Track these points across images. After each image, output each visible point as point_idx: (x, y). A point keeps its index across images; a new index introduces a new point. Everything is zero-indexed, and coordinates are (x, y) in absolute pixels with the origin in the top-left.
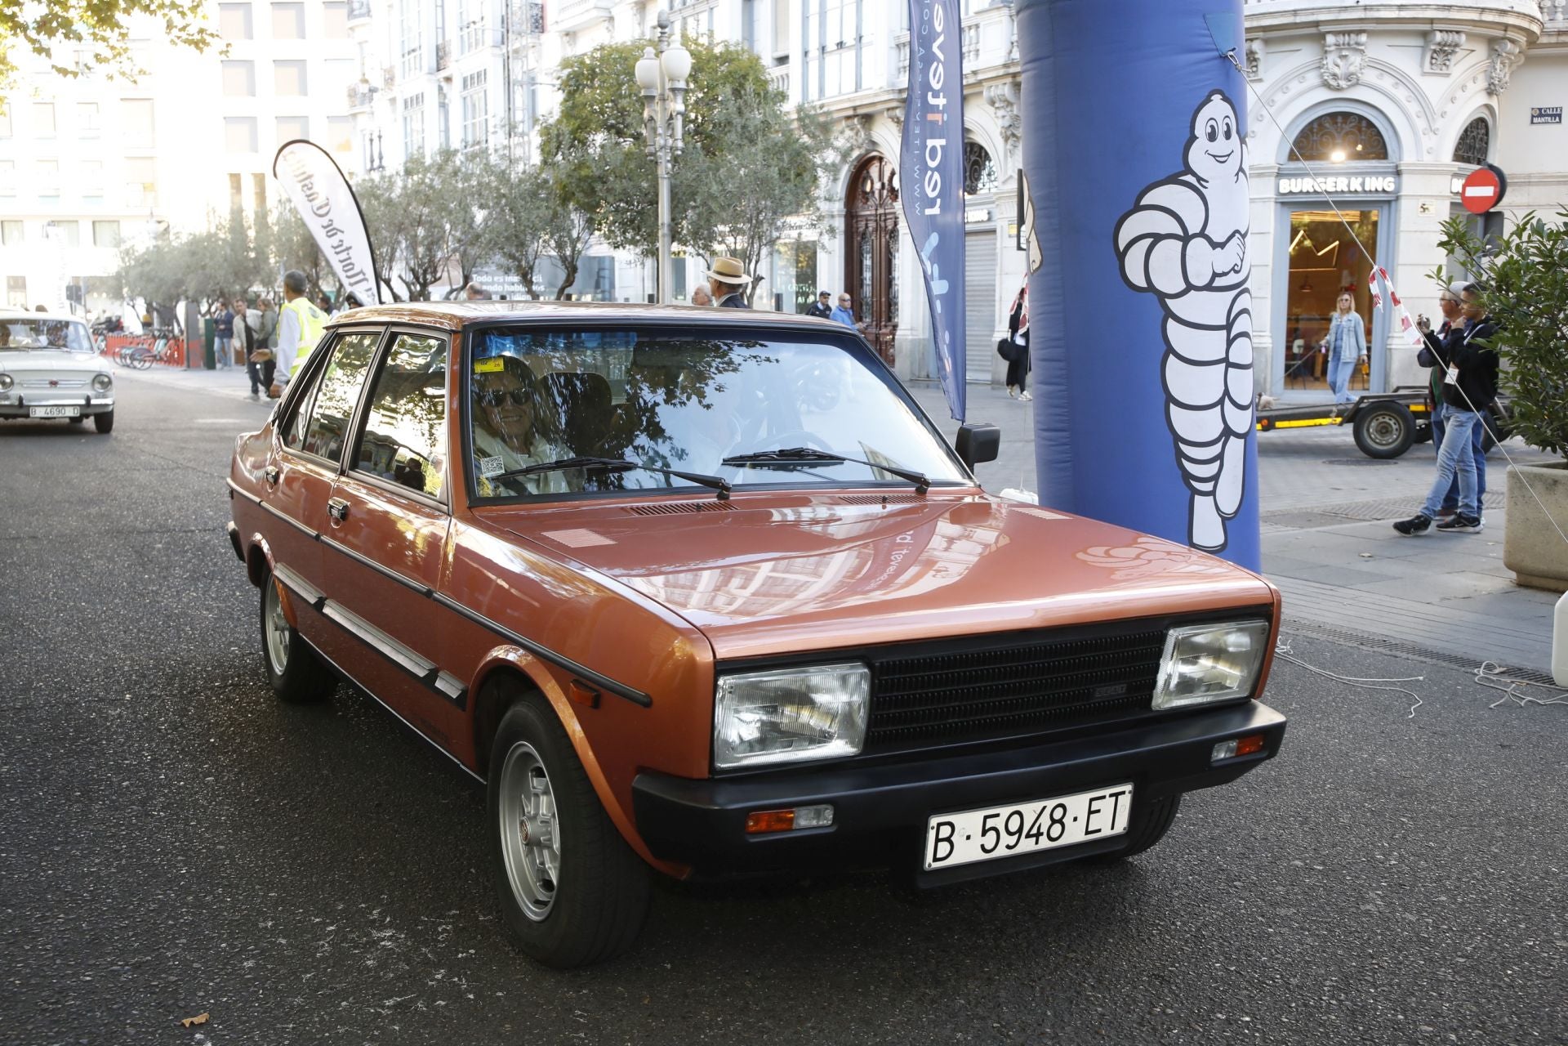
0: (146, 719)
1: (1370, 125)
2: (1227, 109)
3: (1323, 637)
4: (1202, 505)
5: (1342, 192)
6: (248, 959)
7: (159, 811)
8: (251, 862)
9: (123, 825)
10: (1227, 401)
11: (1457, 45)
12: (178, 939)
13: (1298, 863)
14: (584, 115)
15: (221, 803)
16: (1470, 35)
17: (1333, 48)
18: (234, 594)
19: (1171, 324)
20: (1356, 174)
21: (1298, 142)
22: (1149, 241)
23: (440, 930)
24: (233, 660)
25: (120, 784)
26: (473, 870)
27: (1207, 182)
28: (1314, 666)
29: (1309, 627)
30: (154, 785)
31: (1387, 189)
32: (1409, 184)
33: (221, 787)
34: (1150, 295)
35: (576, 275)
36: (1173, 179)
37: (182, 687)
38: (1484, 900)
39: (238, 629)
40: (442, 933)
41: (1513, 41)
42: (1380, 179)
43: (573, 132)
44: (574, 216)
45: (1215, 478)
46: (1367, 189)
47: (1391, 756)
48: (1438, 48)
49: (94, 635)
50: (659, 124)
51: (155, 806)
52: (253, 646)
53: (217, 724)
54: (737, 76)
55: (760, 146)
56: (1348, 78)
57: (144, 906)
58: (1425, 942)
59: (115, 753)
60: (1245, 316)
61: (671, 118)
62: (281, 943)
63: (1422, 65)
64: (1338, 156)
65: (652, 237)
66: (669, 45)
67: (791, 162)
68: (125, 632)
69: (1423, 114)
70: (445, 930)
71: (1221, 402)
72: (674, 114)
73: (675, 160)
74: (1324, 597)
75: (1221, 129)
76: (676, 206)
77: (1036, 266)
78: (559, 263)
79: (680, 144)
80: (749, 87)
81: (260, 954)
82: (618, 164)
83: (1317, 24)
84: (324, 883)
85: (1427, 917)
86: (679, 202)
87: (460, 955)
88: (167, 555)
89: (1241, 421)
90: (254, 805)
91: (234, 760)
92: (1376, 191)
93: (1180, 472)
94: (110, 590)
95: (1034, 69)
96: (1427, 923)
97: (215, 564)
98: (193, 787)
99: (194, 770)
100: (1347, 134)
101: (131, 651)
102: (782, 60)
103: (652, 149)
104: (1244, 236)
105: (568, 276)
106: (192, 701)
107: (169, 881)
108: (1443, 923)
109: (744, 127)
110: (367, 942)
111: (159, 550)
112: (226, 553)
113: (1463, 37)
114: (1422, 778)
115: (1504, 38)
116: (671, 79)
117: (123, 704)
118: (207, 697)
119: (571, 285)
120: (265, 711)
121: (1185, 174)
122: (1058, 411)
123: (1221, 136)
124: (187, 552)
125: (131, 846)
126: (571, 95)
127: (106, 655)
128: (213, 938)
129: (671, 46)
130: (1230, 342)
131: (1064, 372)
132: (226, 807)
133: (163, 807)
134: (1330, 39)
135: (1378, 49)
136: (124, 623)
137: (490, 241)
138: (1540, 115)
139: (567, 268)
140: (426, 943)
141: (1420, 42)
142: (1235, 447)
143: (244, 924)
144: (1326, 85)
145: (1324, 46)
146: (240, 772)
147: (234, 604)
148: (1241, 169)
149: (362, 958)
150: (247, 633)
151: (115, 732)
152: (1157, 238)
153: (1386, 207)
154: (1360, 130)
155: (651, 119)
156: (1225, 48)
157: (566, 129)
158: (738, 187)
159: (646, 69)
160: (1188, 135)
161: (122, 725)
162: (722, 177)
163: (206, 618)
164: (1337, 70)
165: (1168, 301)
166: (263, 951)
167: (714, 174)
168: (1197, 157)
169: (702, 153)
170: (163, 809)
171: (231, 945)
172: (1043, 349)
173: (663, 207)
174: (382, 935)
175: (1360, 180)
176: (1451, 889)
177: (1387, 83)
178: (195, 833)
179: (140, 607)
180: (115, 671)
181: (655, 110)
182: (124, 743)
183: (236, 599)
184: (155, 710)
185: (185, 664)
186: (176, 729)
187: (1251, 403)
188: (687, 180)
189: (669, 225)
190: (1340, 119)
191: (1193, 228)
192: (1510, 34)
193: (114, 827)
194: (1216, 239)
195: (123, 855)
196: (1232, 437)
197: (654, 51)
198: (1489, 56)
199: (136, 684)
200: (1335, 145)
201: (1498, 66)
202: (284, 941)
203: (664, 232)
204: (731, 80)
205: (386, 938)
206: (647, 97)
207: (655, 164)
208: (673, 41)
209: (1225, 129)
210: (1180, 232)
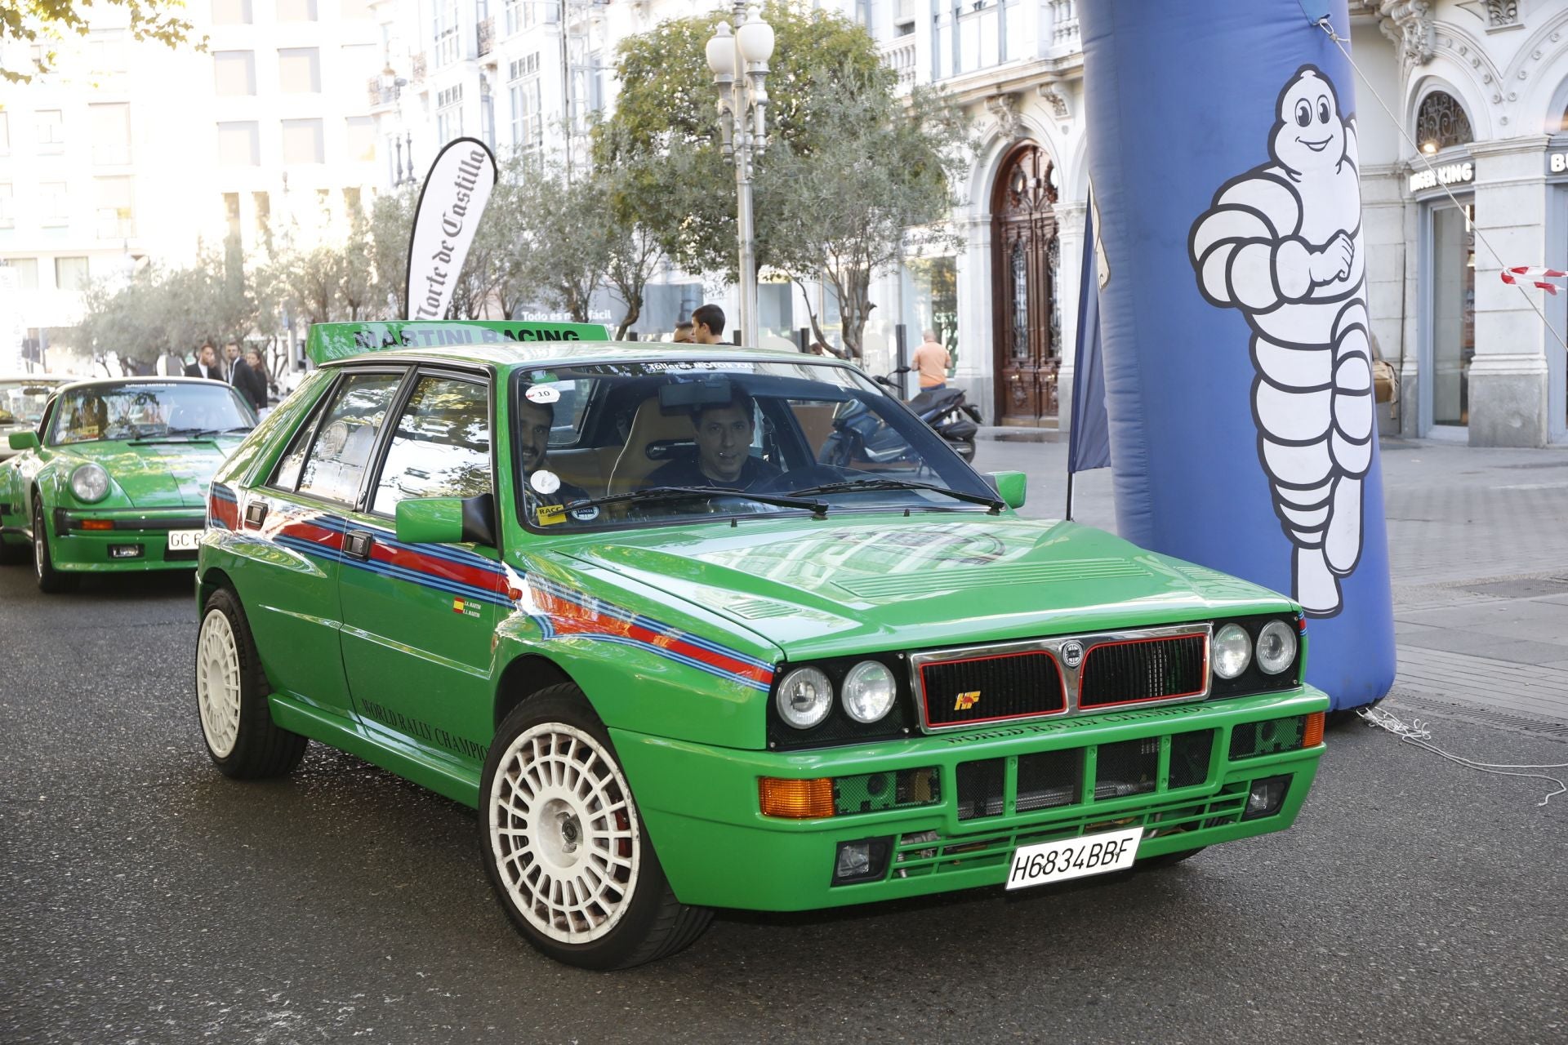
0: (60, 819)
2: (1322, 87)
3: (1479, 722)
4: (1308, 560)
6: (131, 1038)
7: (60, 906)
8: (151, 952)
9: (19, 919)
10: (1335, 434)
12: (61, 1021)
13: (1322, 950)
14: (645, 108)
15: (129, 898)
18: (182, 691)
19: (1260, 342)
22: (1231, 246)
23: (340, 1011)
24: (167, 760)
25: (21, 881)
26: (389, 958)
27: (1300, 174)
28: (1451, 752)
29: (1469, 712)
30: (58, 882)
33: (131, 883)
34: (1235, 310)
35: (643, 309)
36: (1257, 173)
37: (104, 788)
38: (1522, 986)
39: (179, 728)
40: (342, 1014)
43: (633, 131)
44: (636, 236)
45: (1324, 527)
47: (1493, 846)
49: (12, 737)
50: (736, 117)
51: (57, 901)
52: (193, 745)
53: (138, 823)
54: (836, 54)
55: (863, 140)
57: (30, 993)
58: (1429, 1024)
59: (20, 852)
60: (1357, 332)
61: (751, 108)
62: (168, 1024)
65: (733, 260)
66: (746, 18)
67: (904, 158)
68: (49, 733)
70: (345, 1012)
71: (1327, 436)
72: (754, 104)
73: (758, 162)
74: (1504, 677)
75: (1316, 112)
76: (762, 220)
77: (1103, 280)
78: (620, 295)
79: (762, 141)
80: (848, 67)
81: (145, 1034)
82: (686, 166)
84: (226, 970)
85: (1446, 1001)
86: (764, 214)
87: (356, 1033)
88: (110, 652)
89: (1355, 459)
90: (164, 900)
91: (150, 858)
93: (1279, 521)
94: (37, 690)
95: (1093, 49)
96: (1442, 1007)
97: (165, 661)
98: (100, 883)
99: (102, 868)
101: (53, 752)
102: (907, 28)
103: (728, 149)
104: (1352, 237)
105: (631, 309)
106: (114, 801)
107: (60, 970)
108: (1461, 1007)
109: (844, 117)
110: (261, 1022)
111: (101, 648)
112: (179, 649)
114: (1519, 867)
116: (750, 62)
117: (36, 805)
118: (131, 797)
119: (634, 321)
120: (194, 810)
121: (1271, 165)
122: (1136, 451)
123: (1315, 120)
124: (134, 648)
125: (25, 938)
126: (631, 83)
127: (24, 757)
128: (98, 1020)
129: (749, 20)
130: (1336, 364)
131: (1137, 406)
132: (133, 902)
133: (64, 903)
136: (50, 724)
137: (533, 270)
139: (629, 300)
140: (323, 1023)
142: (1348, 491)
143: (133, 1007)
146: (154, 869)
147: (179, 702)
148: (1344, 157)
149: (253, 1035)
150: (188, 733)
151: (23, 833)
152: (1240, 243)
155: (727, 111)
156: (1316, 14)
157: (624, 127)
158: (835, 193)
159: (718, 50)
160: (1273, 120)
161: (32, 826)
162: (816, 181)
163: (145, 717)
165: (1256, 317)
166: (149, 1031)
167: (805, 177)
168: (1287, 146)
169: (789, 151)
170: (64, 904)
171: (117, 1027)
172: (1114, 379)
173: (743, 220)
174: (277, 1016)
176: (1489, 976)
178: (95, 926)
179: (70, 707)
180: (31, 772)
181: (731, 101)
182: (32, 842)
183: (183, 697)
184: (71, 810)
185: (112, 765)
186: (91, 829)
187: (1370, 436)
188: (772, 185)
189: (751, 243)
191: (1284, 228)
193: (8, 921)
194: (1313, 242)
195: (14, 947)
196: (1343, 478)
197: (729, 27)
199: (53, 785)
202: (172, 1022)
203: (745, 252)
204: (828, 58)
205: (281, 1019)
206: (720, 84)
207: (733, 167)
208: (751, 14)
209: (1321, 110)
210: (1268, 235)
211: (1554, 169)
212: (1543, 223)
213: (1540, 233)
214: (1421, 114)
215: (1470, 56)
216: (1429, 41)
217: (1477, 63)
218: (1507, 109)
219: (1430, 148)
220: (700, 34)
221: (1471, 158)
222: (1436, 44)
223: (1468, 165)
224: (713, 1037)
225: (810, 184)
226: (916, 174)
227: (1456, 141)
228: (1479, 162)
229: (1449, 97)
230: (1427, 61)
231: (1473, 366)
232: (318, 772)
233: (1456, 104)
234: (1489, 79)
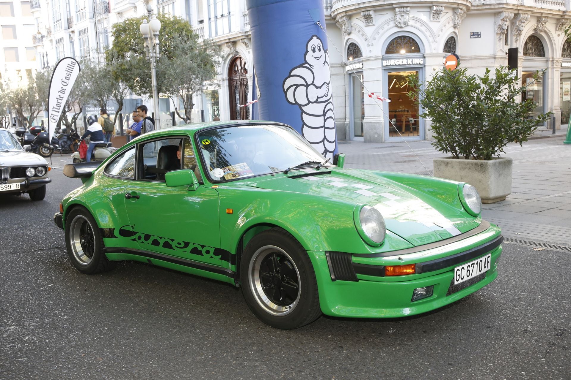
1: (413, 40)
5: (405, 65)
10: (325, 140)
11: (441, 11)
14: (122, 45)
16: (446, 7)
17: (398, 13)
19: (304, 115)
20: (409, 58)
21: (388, 47)
22: (294, 87)
31: (421, 63)
32: (428, 61)
34: (296, 105)
35: (124, 107)
36: (301, 66)
41: (461, 9)
42: (418, 59)
43: (118, 52)
44: (120, 84)
46: (414, 63)
48: (435, 12)
50: (150, 48)
54: (180, 29)
55: (189, 55)
56: (404, 23)
60: (330, 111)
63: (430, 18)
64: (403, 52)
65: (151, 91)
67: (201, 61)
69: (431, 36)
70: (32, 325)
71: (323, 141)
72: (155, 44)
73: (157, 62)
76: (159, 79)
77: (259, 97)
78: (116, 102)
79: (158, 56)
80: (184, 33)
82: (135, 63)
83: (392, 4)
86: (159, 77)
89: (331, 147)
92: (417, 64)
95: (254, 29)
100: (406, 43)
102: (202, 22)
103: (148, 58)
104: (328, 84)
105: (120, 107)
109: (183, 48)
113: (443, 8)
115: (458, 8)
116: (154, 31)
119: (121, 110)
126: (117, 38)
129: (153, 19)
130: (325, 120)
134: (397, 10)
135: (414, 13)
137: (88, 95)
138: (473, 35)
139: (119, 104)
141: (428, 10)
144: (397, 26)
145: (395, 12)
148: (325, 61)
152: (297, 86)
153: (421, 70)
154: (410, 42)
155: (147, 46)
156: (316, 21)
157: (115, 51)
158: (181, 71)
159: (144, 27)
162: (175, 67)
164: (400, 21)
165: (303, 107)
167: (172, 66)
169: (167, 58)
173: (153, 79)
174: (10, 328)
175: (411, 60)
177: (418, 25)
181: (148, 43)
187: (335, 140)
188: (162, 69)
189: (156, 86)
190: (403, 38)
192: (460, 7)
194: (317, 86)
197: (147, 21)
198: (453, 15)
200: (402, 48)
201: (457, 18)
203: (154, 89)
204: (178, 30)
205: (11, 329)
206: (145, 38)
207: (150, 63)
208: (154, 17)
209: (318, 48)
210: (305, 84)
211: (384, 65)
212: (381, 80)
213: (381, 83)
214: (348, 49)
215: (361, 33)
216: (350, 28)
217: (363, 35)
218: (371, 48)
219: (351, 58)
220: (138, 22)
221: (362, 62)
222: (352, 29)
223: (361, 64)
224: (149, 324)
225: (173, 68)
226: (205, 65)
227: (358, 57)
228: (364, 63)
229: (356, 44)
230: (349, 34)
231: (364, 120)
232: (23, 252)
233: (357, 46)
234: (366, 40)
